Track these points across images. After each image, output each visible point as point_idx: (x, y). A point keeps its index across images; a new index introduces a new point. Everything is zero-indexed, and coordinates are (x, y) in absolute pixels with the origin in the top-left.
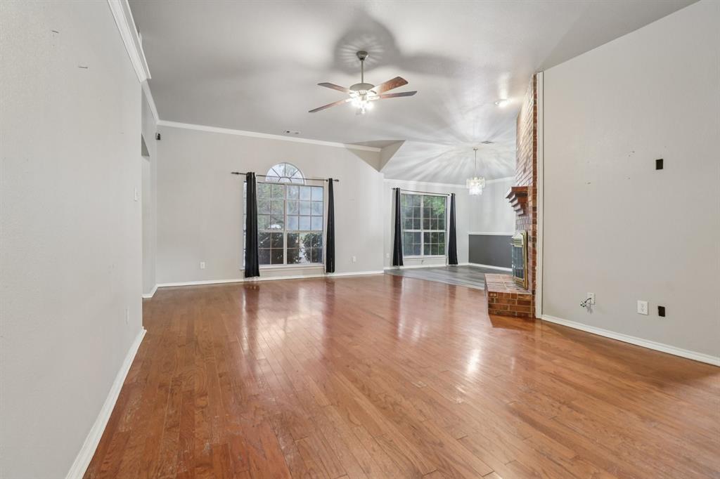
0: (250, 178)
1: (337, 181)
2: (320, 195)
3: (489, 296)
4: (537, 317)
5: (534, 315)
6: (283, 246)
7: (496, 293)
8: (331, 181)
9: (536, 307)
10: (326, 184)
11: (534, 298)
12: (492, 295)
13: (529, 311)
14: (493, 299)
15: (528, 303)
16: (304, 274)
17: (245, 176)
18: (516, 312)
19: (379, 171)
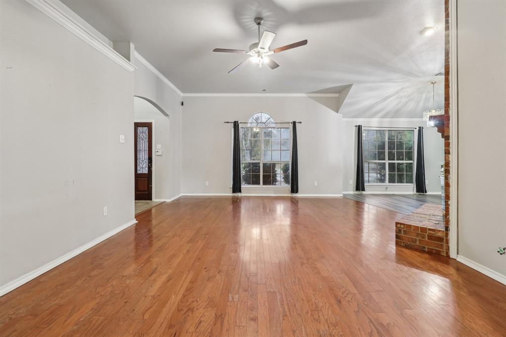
0: (236, 125)
1: (300, 123)
2: (288, 135)
3: (396, 226)
4: (451, 257)
5: (447, 253)
6: (259, 172)
7: (404, 224)
8: (294, 123)
9: (450, 245)
10: (291, 126)
11: (447, 235)
12: (399, 226)
13: (442, 248)
14: (400, 231)
15: (440, 239)
16: (274, 193)
17: (233, 124)
18: (426, 247)
19: (337, 112)
